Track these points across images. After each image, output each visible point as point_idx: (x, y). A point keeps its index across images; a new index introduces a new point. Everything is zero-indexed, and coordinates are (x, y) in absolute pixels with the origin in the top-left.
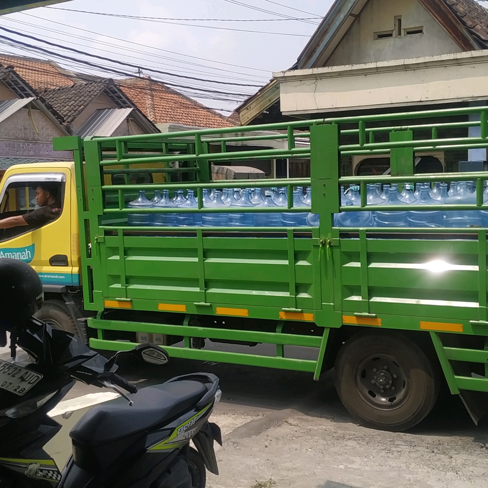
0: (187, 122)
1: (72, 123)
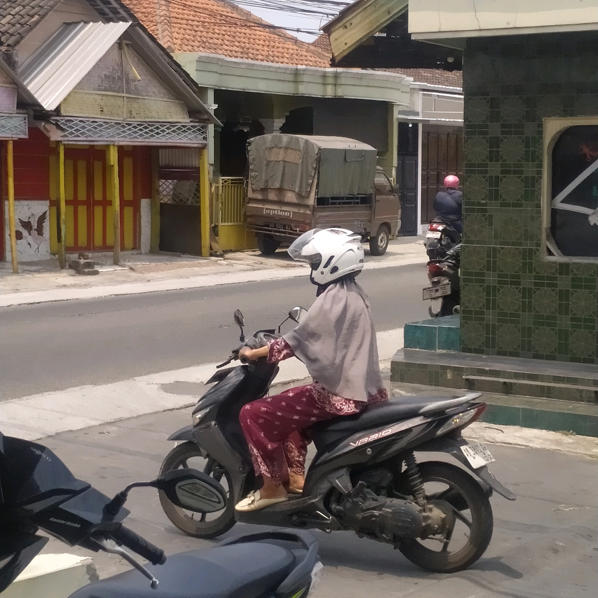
0: (231, 51)
1: (17, 48)
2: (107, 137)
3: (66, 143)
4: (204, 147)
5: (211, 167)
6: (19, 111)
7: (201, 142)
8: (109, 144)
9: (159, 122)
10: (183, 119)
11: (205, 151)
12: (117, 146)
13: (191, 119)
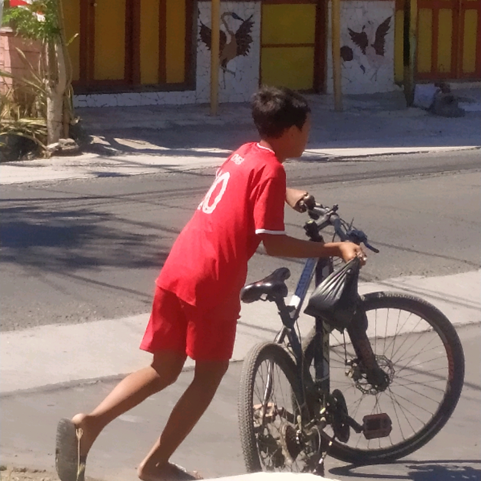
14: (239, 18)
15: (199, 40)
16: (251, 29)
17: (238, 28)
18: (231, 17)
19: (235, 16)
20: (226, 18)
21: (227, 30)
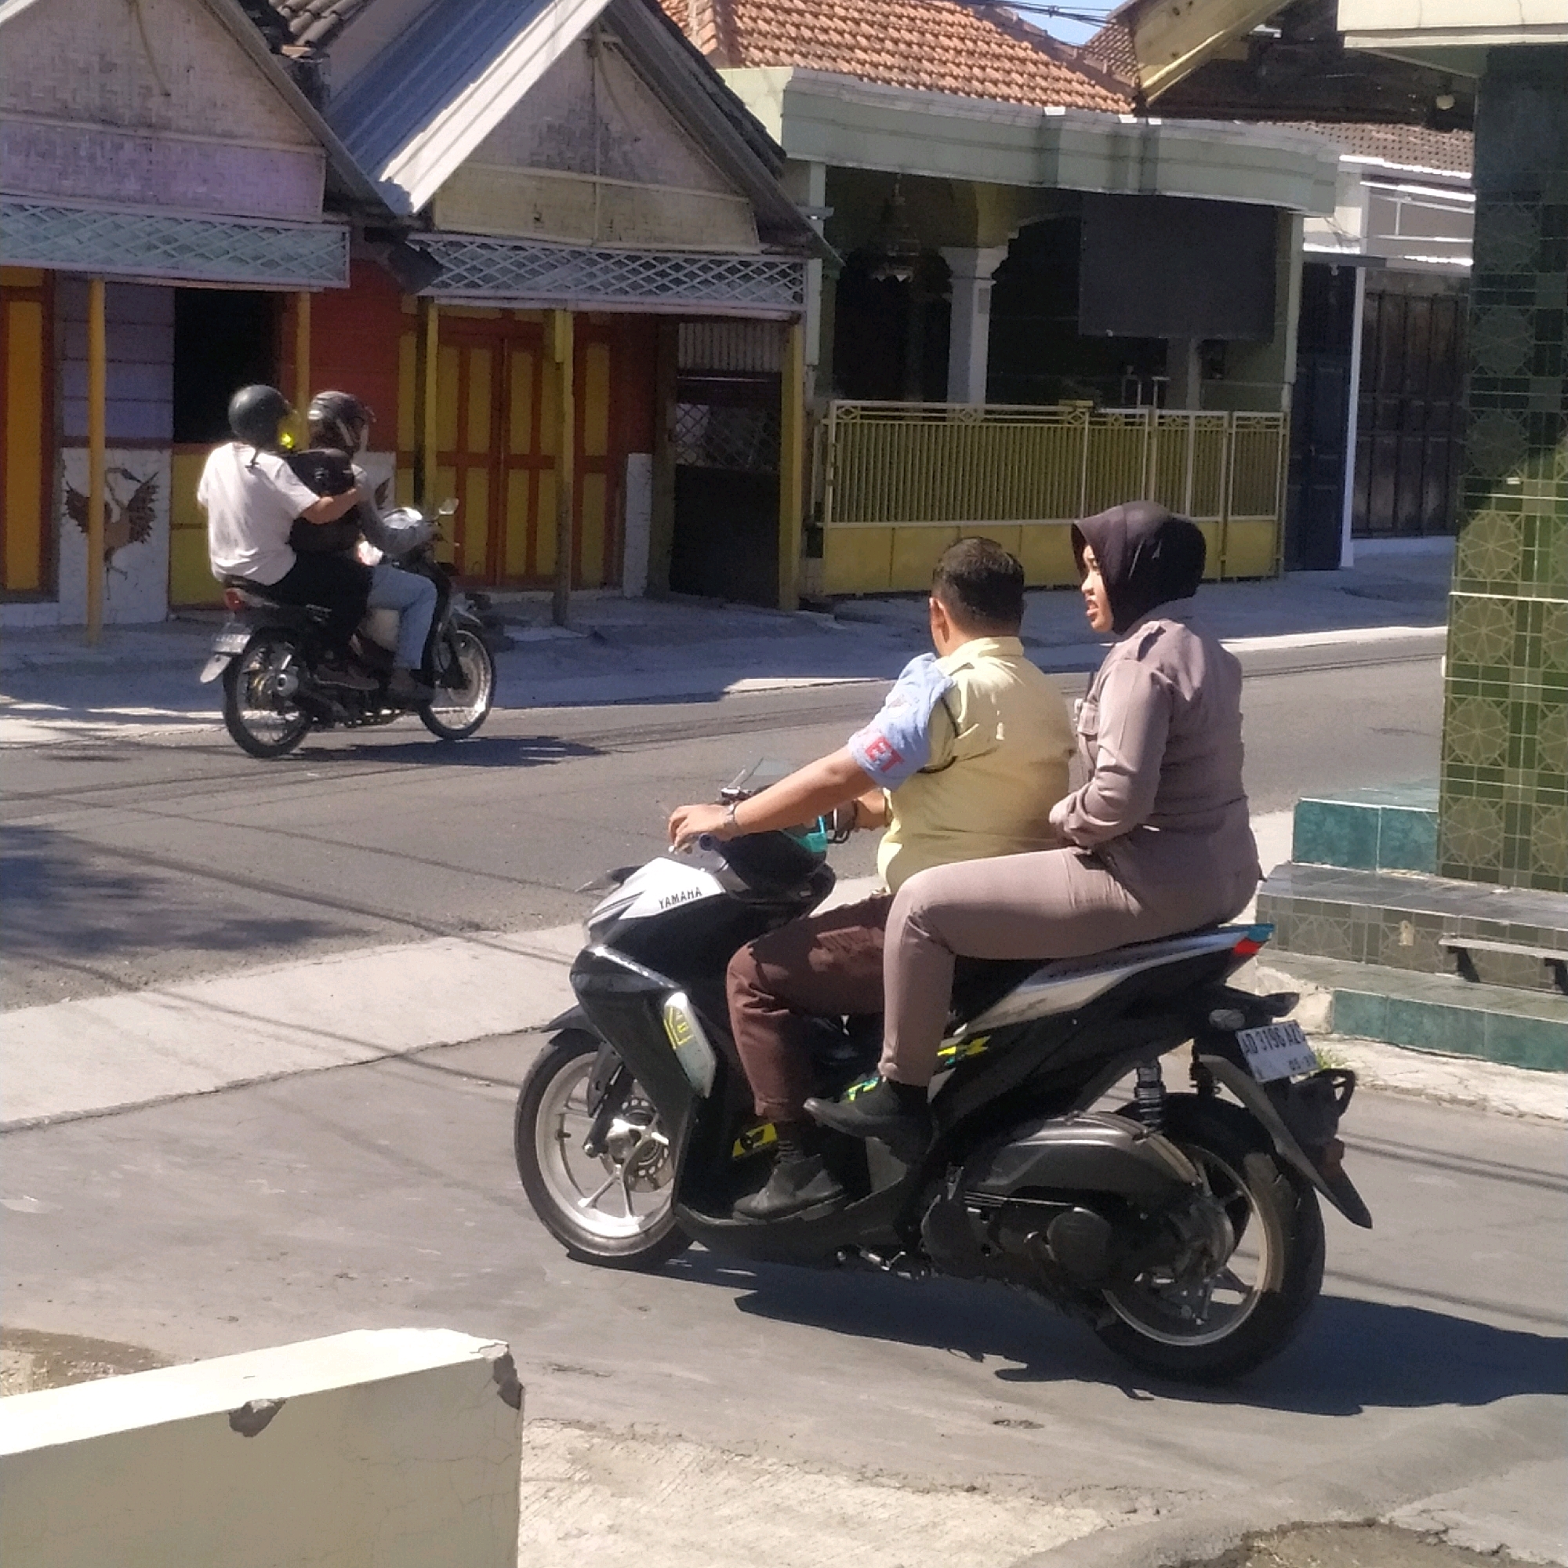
1: (330, 50)
2: (548, 291)
3: (444, 301)
4: (796, 318)
5: (811, 373)
6: (330, 217)
7: (787, 307)
8: (553, 306)
9: (684, 252)
10: (743, 244)
11: (797, 330)
12: (574, 312)
13: (764, 246)
14: (132, 478)
15: (64, 515)
16: (154, 497)
17: (130, 495)
18: (119, 476)
19: (127, 475)
20: (111, 477)
21: (114, 499)
